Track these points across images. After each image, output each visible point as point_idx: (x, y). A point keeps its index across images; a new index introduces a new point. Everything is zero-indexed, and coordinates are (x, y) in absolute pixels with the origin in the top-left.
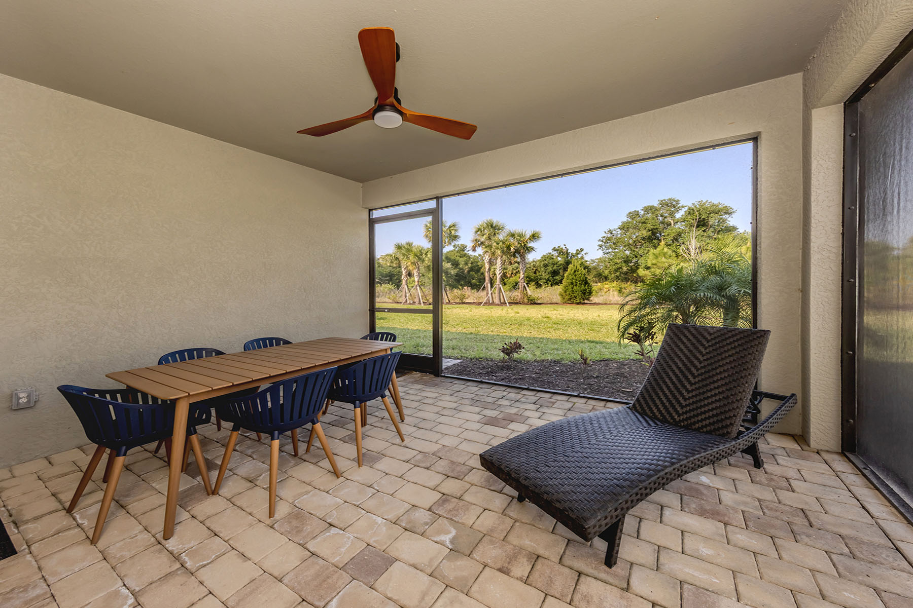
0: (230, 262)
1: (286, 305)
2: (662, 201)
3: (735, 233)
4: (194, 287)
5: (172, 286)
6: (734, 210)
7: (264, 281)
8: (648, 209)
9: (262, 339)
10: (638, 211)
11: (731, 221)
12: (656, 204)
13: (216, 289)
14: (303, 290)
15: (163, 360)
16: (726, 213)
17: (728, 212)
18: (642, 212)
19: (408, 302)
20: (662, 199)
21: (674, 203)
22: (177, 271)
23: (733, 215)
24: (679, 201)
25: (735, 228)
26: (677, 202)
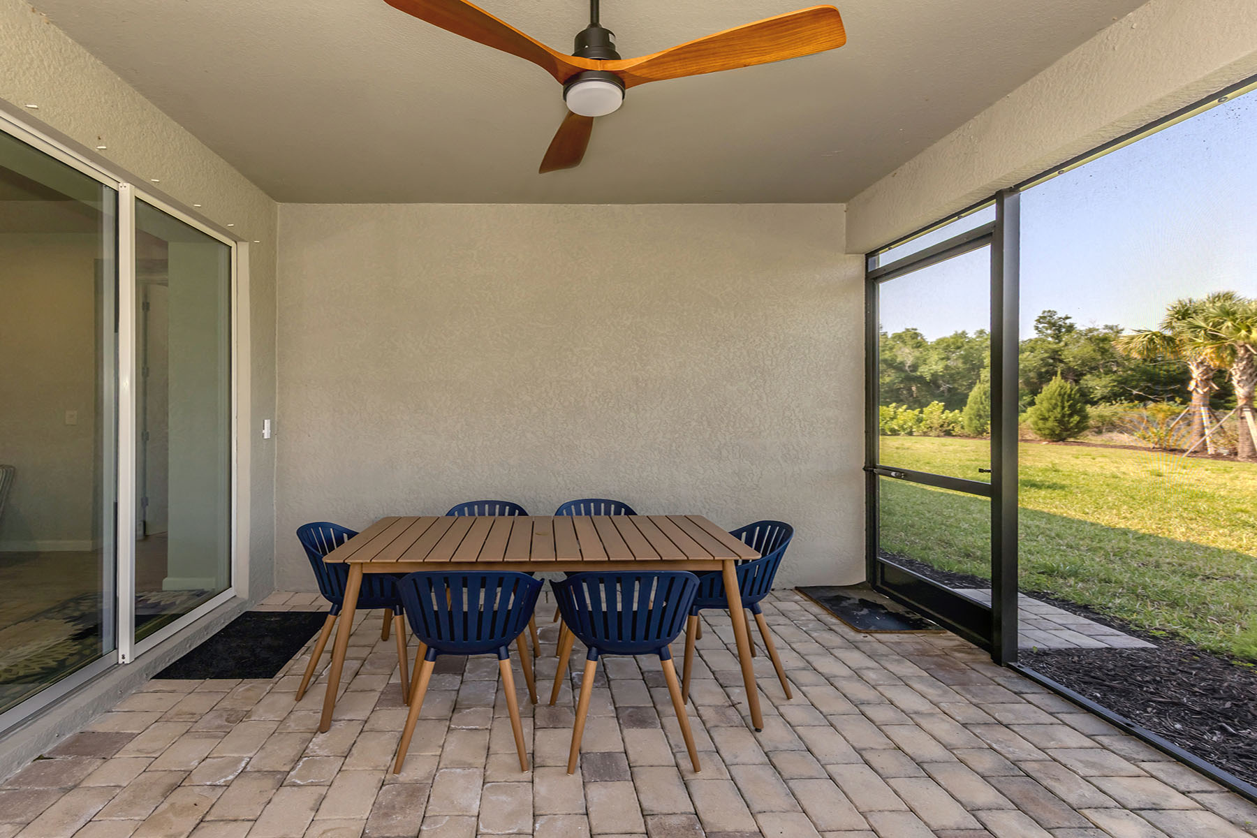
0: (584, 378)
1: (674, 448)
4: (537, 415)
5: (511, 413)
7: (635, 407)
9: (584, 501)
13: (564, 419)
14: (705, 423)
15: (458, 510)
19: (1211, 451)
22: (518, 394)
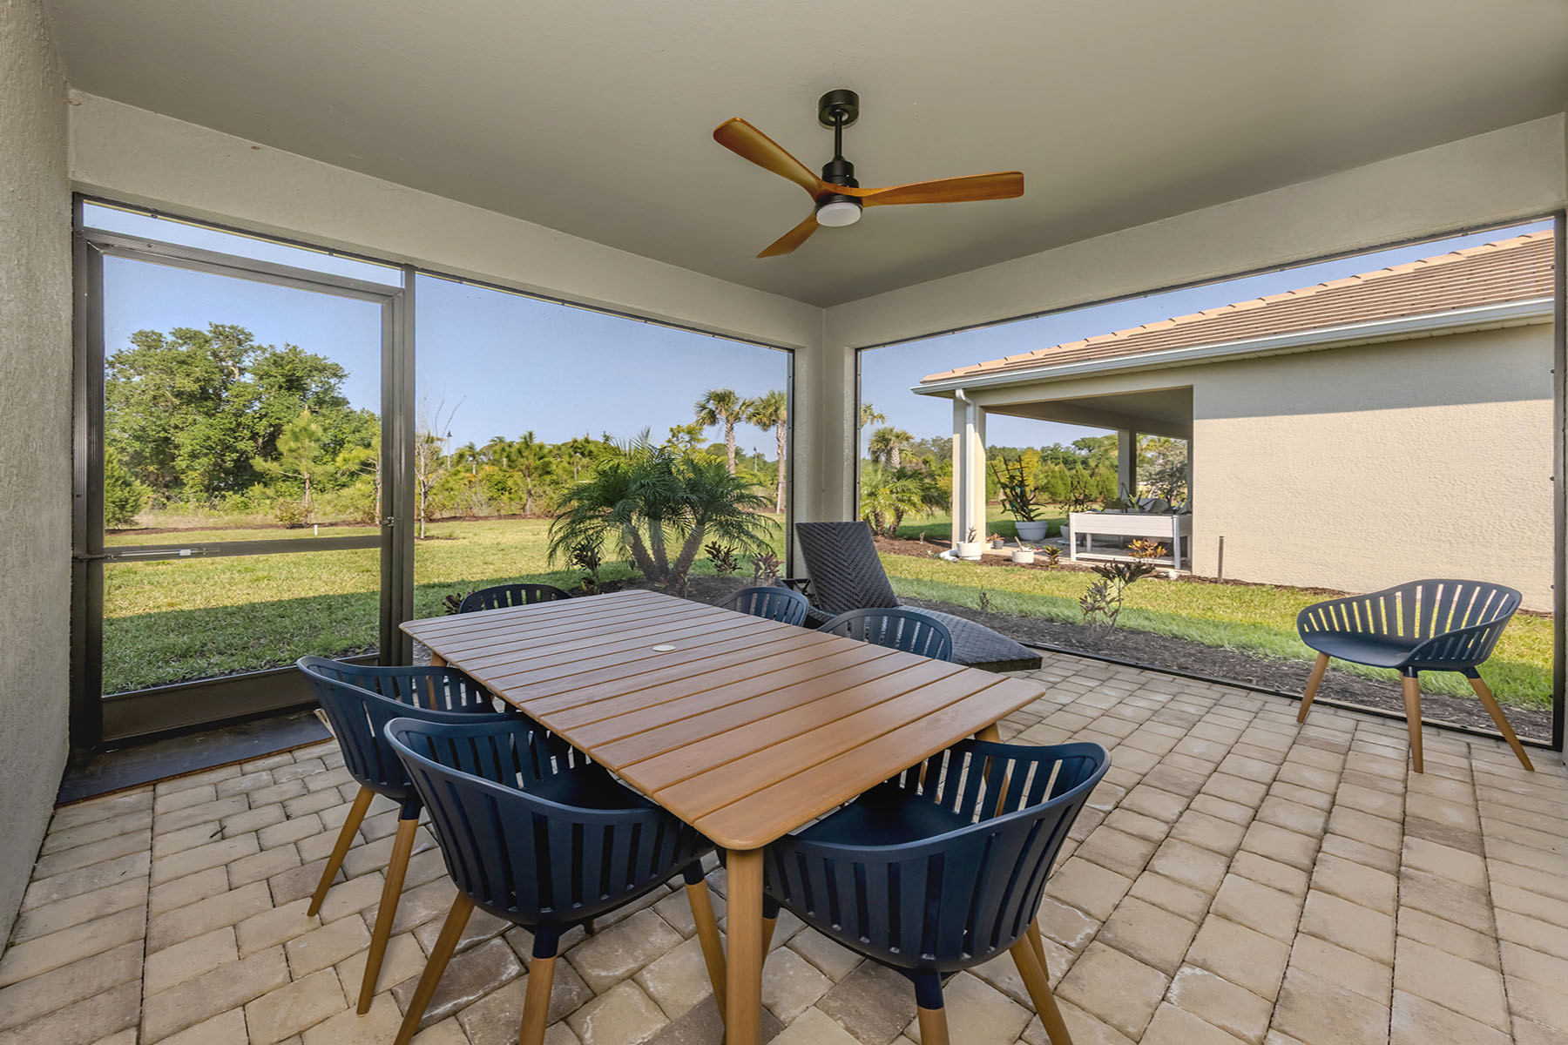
2: (217, 327)
3: (345, 410)
6: (346, 373)
8: (187, 336)
10: (161, 335)
11: (344, 389)
12: (206, 330)
16: (335, 375)
17: (337, 373)
18: (170, 338)
20: (218, 324)
21: (241, 337)
23: (344, 380)
24: (250, 334)
25: (345, 402)
26: (249, 336)
